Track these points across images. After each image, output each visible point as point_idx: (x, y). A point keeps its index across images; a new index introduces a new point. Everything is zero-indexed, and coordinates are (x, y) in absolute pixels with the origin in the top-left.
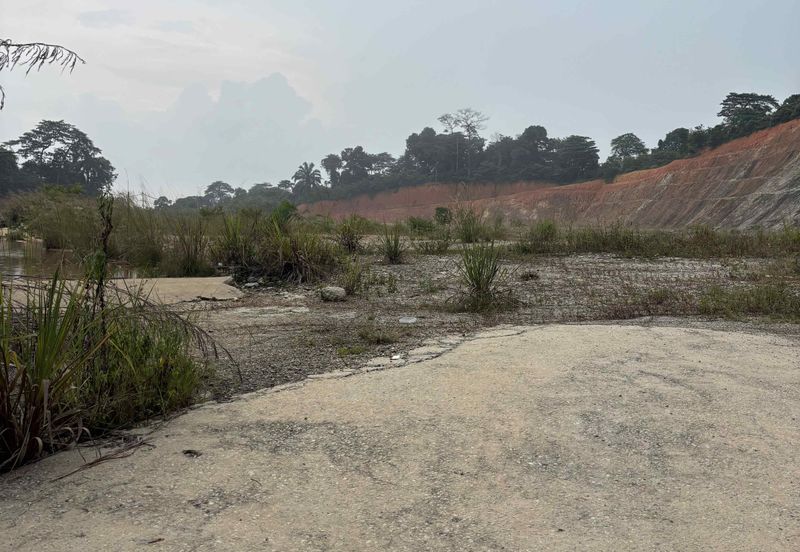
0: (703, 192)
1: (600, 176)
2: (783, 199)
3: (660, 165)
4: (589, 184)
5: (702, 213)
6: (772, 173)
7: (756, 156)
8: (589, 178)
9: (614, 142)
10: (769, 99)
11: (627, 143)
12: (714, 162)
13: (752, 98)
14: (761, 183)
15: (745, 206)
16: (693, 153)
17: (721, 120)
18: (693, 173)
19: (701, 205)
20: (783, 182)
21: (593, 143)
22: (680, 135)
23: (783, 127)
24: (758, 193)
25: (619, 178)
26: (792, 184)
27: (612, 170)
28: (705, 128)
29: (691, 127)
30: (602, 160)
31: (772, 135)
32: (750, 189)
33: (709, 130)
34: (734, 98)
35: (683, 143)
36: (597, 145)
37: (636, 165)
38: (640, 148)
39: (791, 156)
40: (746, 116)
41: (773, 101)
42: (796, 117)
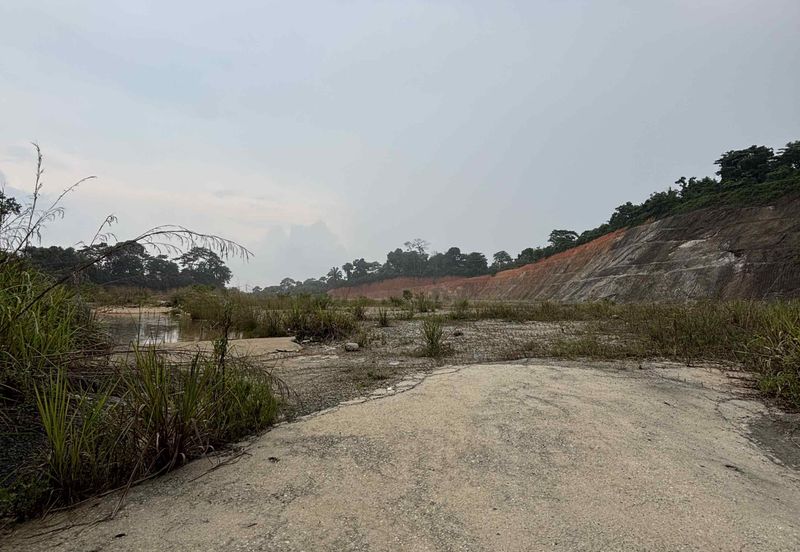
0: (542, 281)
1: (489, 273)
2: (585, 284)
3: (519, 267)
4: (483, 277)
5: (542, 292)
6: (577, 271)
7: (569, 262)
8: (485, 274)
9: (495, 255)
10: (573, 233)
11: (501, 255)
12: (547, 265)
13: (566, 232)
14: (573, 275)
15: (564, 288)
16: (536, 261)
17: (550, 244)
18: (536, 271)
19: (541, 289)
20: (583, 275)
21: (484, 256)
22: (529, 251)
23: (582, 247)
24: (571, 281)
25: (498, 274)
26: (589, 276)
27: (494, 270)
28: (542, 248)
29: (535, 248)
30: (489, 265)
31: (576, 251)
32: (567, 279)
33: (544, 249)
34: (555, 232)
35: (530, 256)
36: (487, 257)
37: (507, 267)
38: (508, 258)
39: (587, 262)
40: (563, 241)
41: (575, 234)
42: (588, 242)
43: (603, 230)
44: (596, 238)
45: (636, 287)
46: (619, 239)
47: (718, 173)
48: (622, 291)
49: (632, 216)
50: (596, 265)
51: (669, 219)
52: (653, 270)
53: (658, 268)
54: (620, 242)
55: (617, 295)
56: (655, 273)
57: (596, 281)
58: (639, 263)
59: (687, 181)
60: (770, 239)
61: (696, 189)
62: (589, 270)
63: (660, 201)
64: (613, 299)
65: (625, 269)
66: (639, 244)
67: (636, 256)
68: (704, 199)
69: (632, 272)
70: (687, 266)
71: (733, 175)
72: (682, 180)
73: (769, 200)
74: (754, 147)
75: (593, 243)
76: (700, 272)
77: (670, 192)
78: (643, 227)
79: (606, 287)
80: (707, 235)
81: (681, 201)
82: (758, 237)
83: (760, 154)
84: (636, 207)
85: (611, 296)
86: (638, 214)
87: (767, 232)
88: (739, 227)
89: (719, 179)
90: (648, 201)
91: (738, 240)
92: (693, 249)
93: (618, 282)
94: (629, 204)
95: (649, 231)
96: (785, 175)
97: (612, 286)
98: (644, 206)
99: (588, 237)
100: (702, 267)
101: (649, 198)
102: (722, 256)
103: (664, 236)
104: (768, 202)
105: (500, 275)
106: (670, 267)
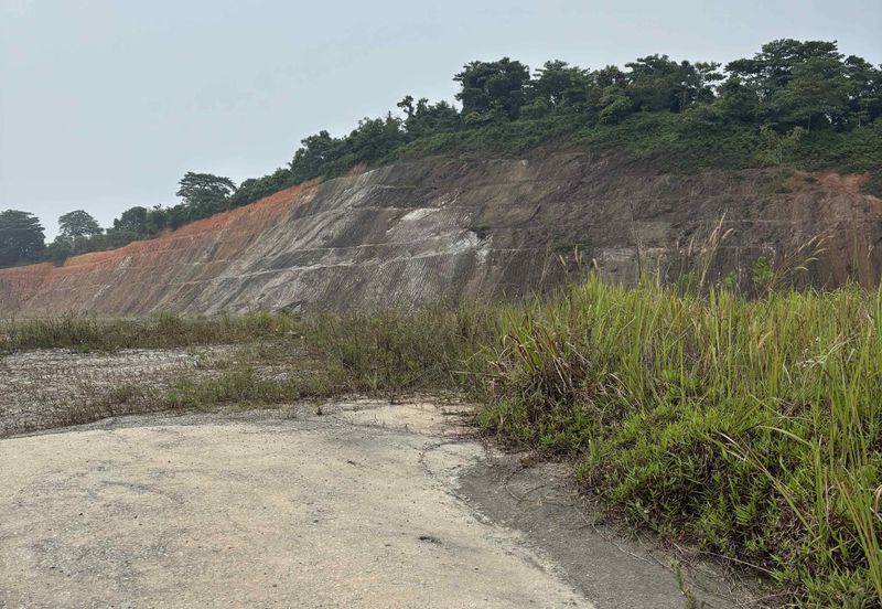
0: (165, 276)
1: (47, 259)
2: (247, 283)
3: (117, 246)
4: (33, 267)
5: (165, 299)
6: (234, 257)
7: (217, 239)
8: (35, 260)
9: (63, 219)
10: (226, 181)
11: (77, 221)
12: (176, 244)
14: (225, 266)
15: (209, 290)
16: (153, 235)
17: (180, 200)
18: (154, 255)
19: (164, 291)
20: (245, 265)
21: (36, 220)
22: (136, 215)
23: (242, 211)
24: (223, 277)
25: (70, 260)
26: (254, 268)
27: (60, 253)
28: (164, 208)
30: (49, 240)
31: (232, 217)
32: (215, 272)
33: (169, 210)
34: (192, 178)
35: (139, 224)
36: (42, 222)
37: (91, 247)
38: (93, 227)
39: (251, 239)
40: (206, 197)
41: (230, 184)
42: (254, 201)
43: (280, 181)
44: (269, 193)
45: (335, 289)
46: (309, 198)
47: (459, 97)
48: (313, 295)
49: (329, 158)
50: (267, 247)
51: (388, 168)
52: (362, 258)
53: (370, 254)
54: (310, 204)
55: (304, 303)
56: (367, 263)
57: (267, 277)
58: (342, 243)
59: (414, 104)
60: (522, 213)
61: (428, 118)
62: (256, 256)
63: (374, 135)
64: (297, 309)
65: (316, 256)
66: (341, 211)
67: (335, 232)
68: (438, 139)
69: (330, 259)
70: (413, 254)
71: (477, 104)
72: (407, 102)
73: (522, 150)
74: (505, 61)
75: (264, 205)
76: (432, 264)
77: (389, 120)
78: (346, 180)
79: (285, 289)
80: (441, 201)
81: (406, 139)
82: (507, 207)
83: (514, 71)
84: (337, 143)
85: (293, 305)
86: (339, 154)
87: (520, 201)
88: (484, 191)
89: (459, 106)
90: (354, 133)
91: (482, 212)
92: (422, 224)
93: (308, 280)
94: (325, 135)
95: (357, 187)
96: (541, 113)
97: (296, 287)
98: (349, 142)
99: (255, 191)
100: (433, 254)
101: (356, 127)
102: (461, 237)
103: (380, 198)
104: (520, 153)
105: (76, 263)
106: (389, 253)
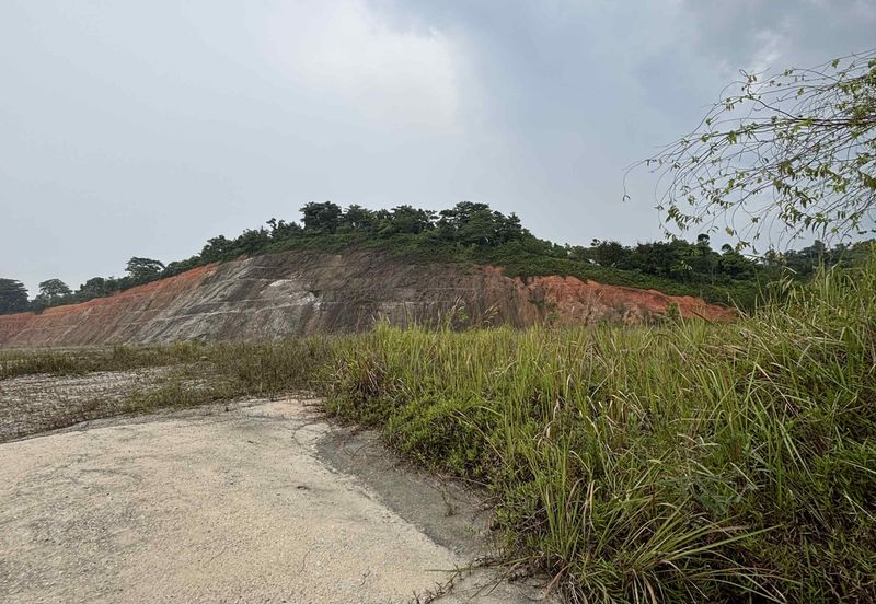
0: (116, 319)
1: (30, 309)
2: (171, 323)
3: (82, 302)
4: (19, 315)
5: (116, 334)
6: (162, 308)
7: (152, 297)
8: (21, 311)
9: (42, 284)
10: (158, 262)
11: (53, 286)
12: (124, 300)
13: (149, 261)
14: (156, 313)
15: (146, 328)
16: (108, 294)
17: (128, 274)
18: (108, 307)
19: (115, 328)
20: (170, 313)
21: (21, 285)
22: (99, 281)
23: (169, 280)
24: (155, 320)
25: (47, 310)
26: (176, 314)
27: (40, 306)
28: (116, 278)
29: (106, 277)
30: (31, 297)
31: (161, 284)
32: (150, 317)
33: (119, 280)
34: (135, 260)
35: (98, 288)
36: (26, 287)
37: (63, 302)
38: (65, 290)
39: (174, 297)
40: (144, 272)
41: (161, 264)
42: (176, 274)
43: (193, 263)
44: (185, 270)
45: (228, 326)
46: (211, 273)
47: (302, 220)
48: (213, 330)
49: (225, 250)
50: (183, 302)
51: (261, 257)
52: (245, 308)
53: (250, 305)
54: (212, 277)
55: (208, 334)
56: (247, 311)
57: (186, 319)
58: (232, 300)
59: (277, 223)
60: (339, 283)
61: (284, 231)
62: (177, 307)
63: (252, 239)
64: (203, 339)
65: (217, 306)
66: (232, 280)
67: (228, 293)
68: (291, 242)
69: (225, 309)
70: (276, 304)
71: (313, 224)
72: (273, 221)
73: (338, 250)
74: (328, 203)
75: (183, 277)
76: (287, 310)
77: (262, 231)
78: (236, 263)
79: (196, 326)
80: (293, 276)
81: (272, 241)
82: (331, 280)
83: (334, 209)
84: (229, 242)
85: (201, 336)
86: (232, 249)
87: (338, 276)
88: (317, 271)
89: (303, 225)
90: (241, 237)
91: (317, 282)
92: (282, 288)
93: (210, 321)
94: (222, 237)
95: (242, 268)
96: (348, 231)
97: (203, 325)
98: (237, 242)
99: (176, 269)
100: (288, 305)
101: (242, 234)
102: (305, 295)
103: (256, 274)
104: (337, 252)
105: (50, 312)
106: (261, 305)
